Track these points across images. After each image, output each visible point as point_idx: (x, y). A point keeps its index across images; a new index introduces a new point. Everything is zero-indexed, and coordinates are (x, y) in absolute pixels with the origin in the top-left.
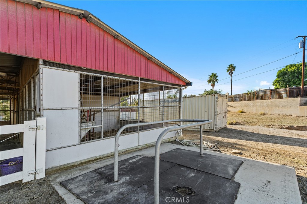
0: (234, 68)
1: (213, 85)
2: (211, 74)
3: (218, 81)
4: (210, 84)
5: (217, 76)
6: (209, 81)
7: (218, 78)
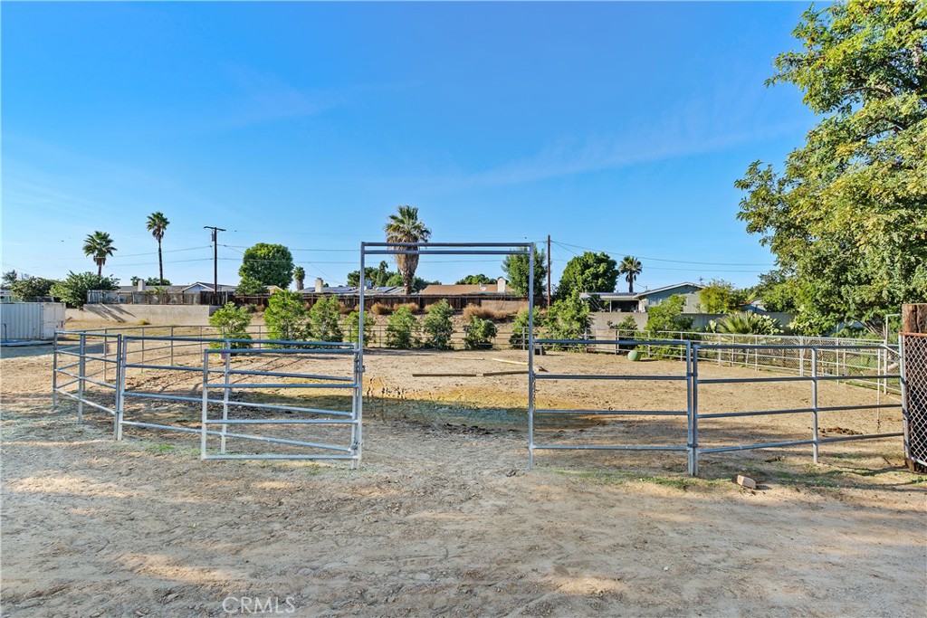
0: (165, 222)
1: (100, 261)
2: (93, 234)
3: (112, 251)
4: (91, 256)
5: (110, 241)
6: (89, 249)
7: (112, 245)
